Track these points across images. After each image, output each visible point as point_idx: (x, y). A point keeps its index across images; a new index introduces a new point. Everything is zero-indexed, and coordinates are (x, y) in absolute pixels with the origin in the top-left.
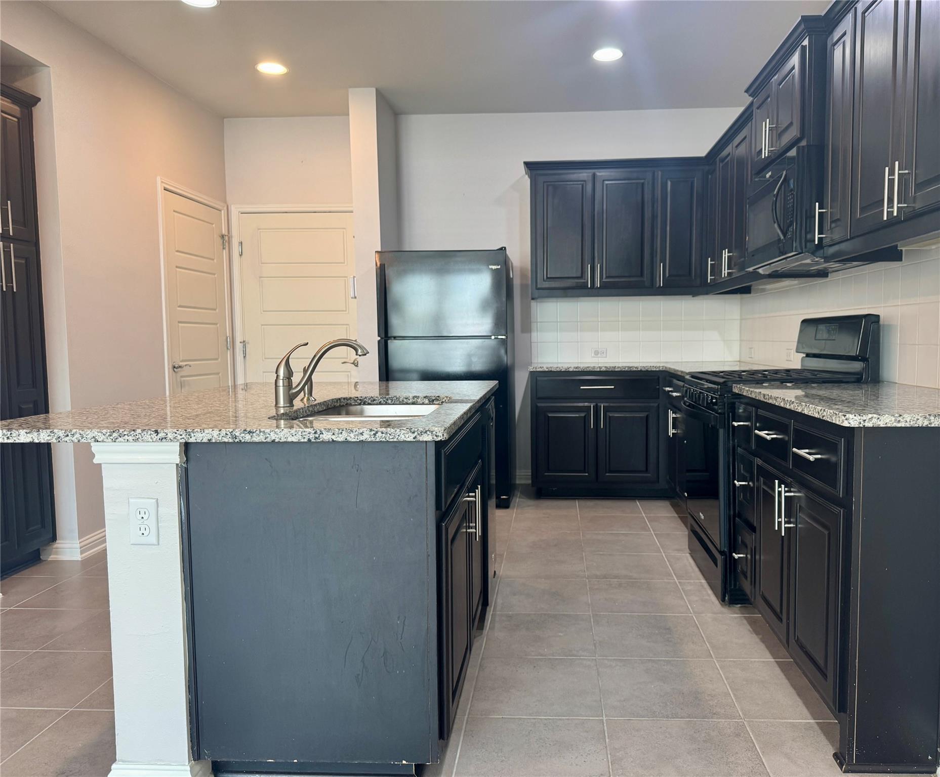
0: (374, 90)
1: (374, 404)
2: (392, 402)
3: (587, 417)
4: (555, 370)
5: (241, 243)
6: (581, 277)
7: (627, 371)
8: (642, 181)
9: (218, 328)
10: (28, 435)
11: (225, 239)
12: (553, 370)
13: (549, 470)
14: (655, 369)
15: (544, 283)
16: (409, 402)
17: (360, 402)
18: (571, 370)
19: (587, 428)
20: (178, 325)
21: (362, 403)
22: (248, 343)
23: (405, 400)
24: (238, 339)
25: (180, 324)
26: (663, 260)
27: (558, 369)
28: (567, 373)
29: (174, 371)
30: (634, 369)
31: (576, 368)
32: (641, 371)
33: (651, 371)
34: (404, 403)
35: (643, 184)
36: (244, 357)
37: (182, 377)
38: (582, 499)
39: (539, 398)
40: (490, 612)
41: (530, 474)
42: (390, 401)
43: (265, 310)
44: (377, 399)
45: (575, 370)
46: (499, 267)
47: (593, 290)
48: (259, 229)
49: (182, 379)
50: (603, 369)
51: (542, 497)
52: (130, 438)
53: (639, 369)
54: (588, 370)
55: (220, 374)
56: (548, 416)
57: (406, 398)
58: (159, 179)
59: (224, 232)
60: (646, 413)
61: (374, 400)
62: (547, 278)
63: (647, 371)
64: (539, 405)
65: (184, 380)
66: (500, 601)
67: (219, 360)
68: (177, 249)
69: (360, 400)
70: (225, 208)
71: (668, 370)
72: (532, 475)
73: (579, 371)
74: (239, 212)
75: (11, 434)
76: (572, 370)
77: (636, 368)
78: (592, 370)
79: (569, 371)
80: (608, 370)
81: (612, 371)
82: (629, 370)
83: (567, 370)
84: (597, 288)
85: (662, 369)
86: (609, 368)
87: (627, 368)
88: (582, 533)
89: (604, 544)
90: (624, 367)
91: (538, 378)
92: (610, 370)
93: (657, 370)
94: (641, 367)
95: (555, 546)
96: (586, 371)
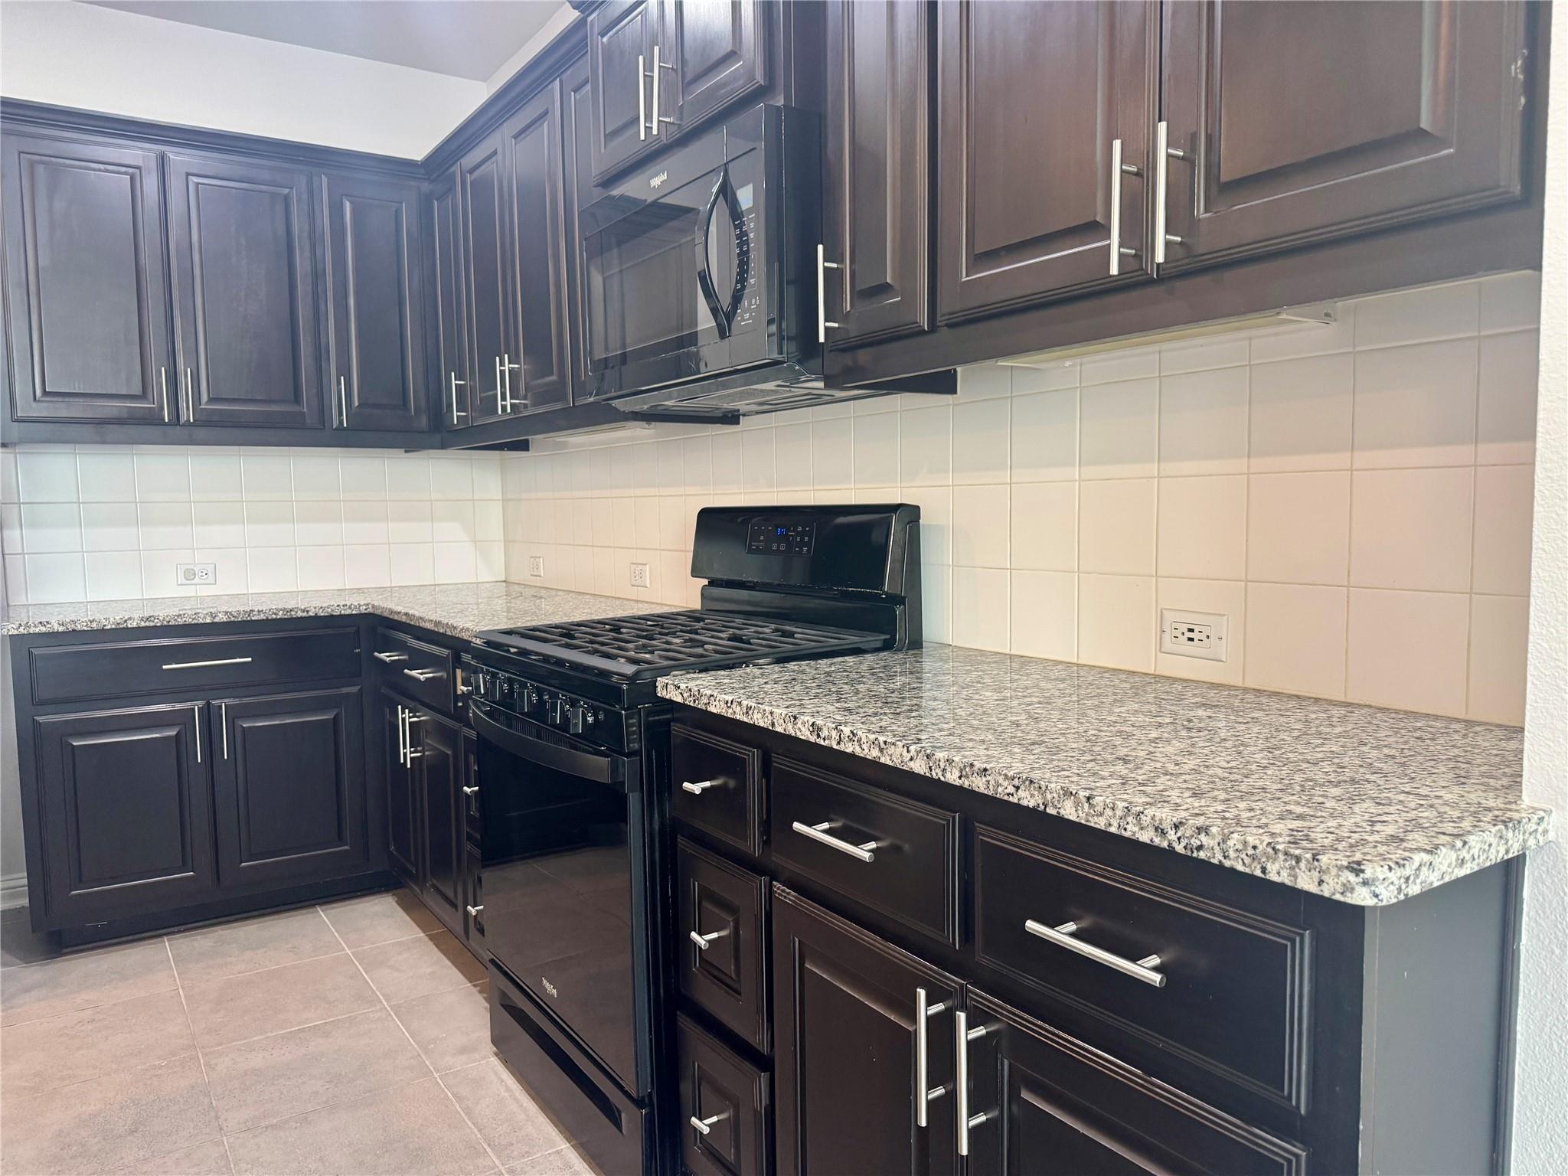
3: (183, 737)
4: (85, 628)
6: (144, 396)
7: (280, 619)
8: (286, 191)
12: (79, 628)
13: (81, 882)
14: (348, 612)
15: (34, 405)
18: (132, 624)
19: (185, 764)
26: (344, 370)
27: (94, 625)
28: (122, 632)
30: (300, 614)
31: (148, 619)
32: (316, 617)
33: (341, 616)
35: (287, 199)
38: (179, 932)
39: (43, 703)
41: (25, 881)
45: (143, 624)
47: (178, 427)
50: (222, 618)
51: (65, 951)
53: (311, 614)
54: (181, 621)
56: (72, 747)
60: (332, 713)
62: (45, 393)
63: (332, 616)
64: (40, 719)
71: (378, 612)
72: (30, 885)
73: (155, 626)
76: (135, 625)
77: (303, 611)
79: (127, 628)
80: (233, 619)
81: (244, 621)
82: (286, 617)
83: (121, 626)
84: (188, 424)
85: (366, 609)
86: (235, 614)
87: (281, 612)
88: (205, 1055)
89: (276, 1082)
90: (275, 611)
91: (35, 651)
92: (240, 619)
93: (354, 612)
94: (315, 608)
95: (133, 1132)
96: (175, 626)
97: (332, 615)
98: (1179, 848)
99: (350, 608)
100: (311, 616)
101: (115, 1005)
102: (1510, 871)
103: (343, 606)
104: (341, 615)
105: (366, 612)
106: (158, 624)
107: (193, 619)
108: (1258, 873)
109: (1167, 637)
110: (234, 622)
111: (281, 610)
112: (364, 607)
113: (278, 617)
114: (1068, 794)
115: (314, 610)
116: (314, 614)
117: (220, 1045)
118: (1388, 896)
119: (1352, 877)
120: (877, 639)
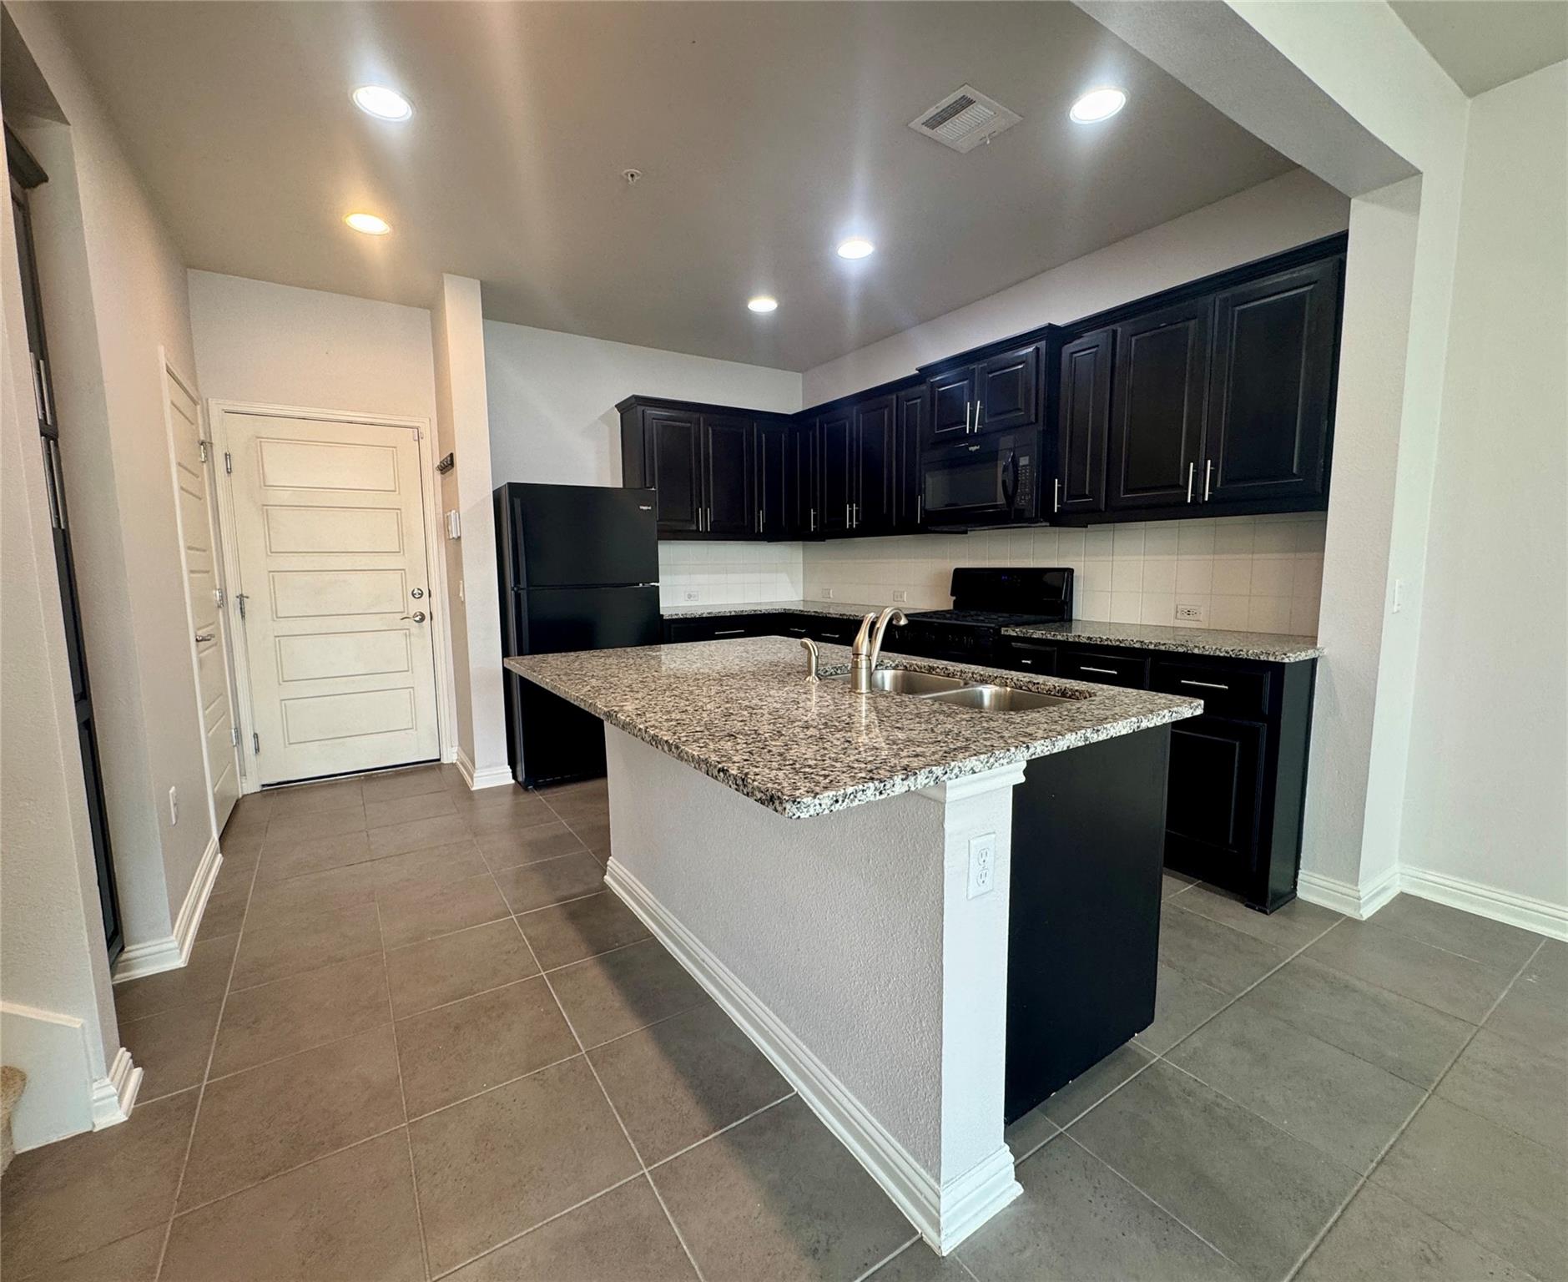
0: (479, 282)
5: (230, 455)
6: (691, 520)
8: (741, 430)
9: (210, 576)
10: (904, 782)
11: (206, 448)
22: (247, 597)
24: (232, 592)
29: (197, 645)
35: (742, 433)
36: (243, 617)
46: (650, 508)
48: (258, 438)
52: (1005, 761)
58: (161, 352)
59: (203, 437)
70: (204, 403)
74: (224, 411)
75: (885, 785)
98: (1233, 656)
102: (1314, 661)
108: (1257, 658)
109: (1178, 614)
114: (1196, 647)
118: (1292, 660)
119: (1283, 656)
120: (1056, 618)
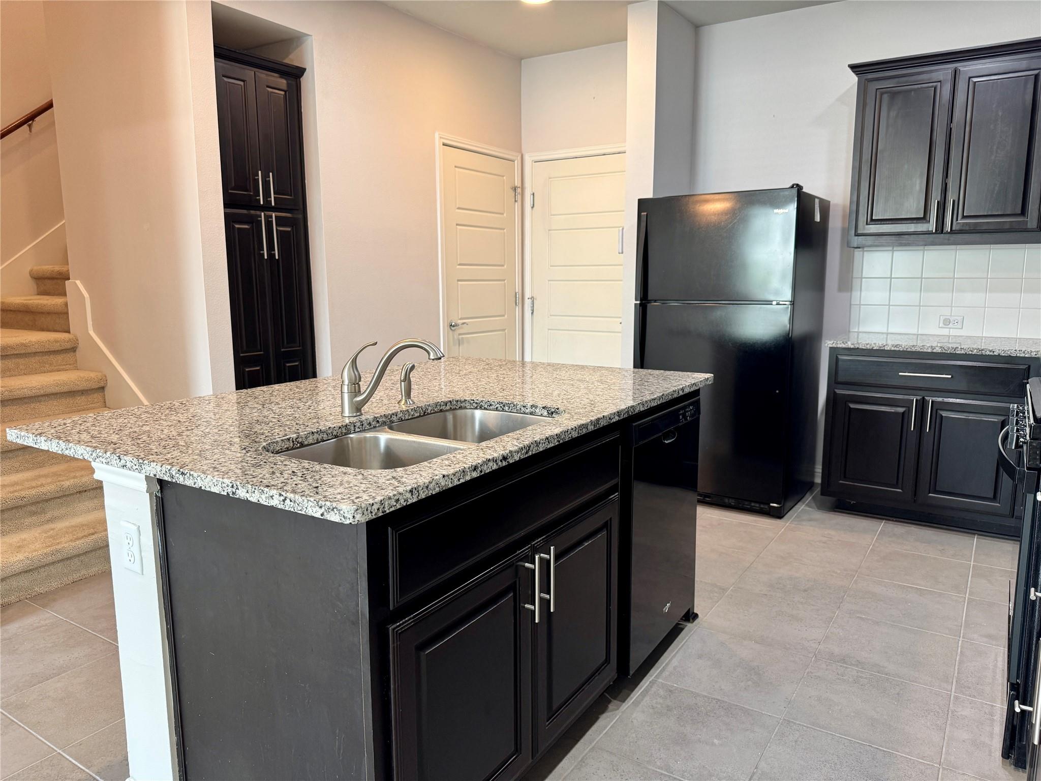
1: (490, 410)
2: (509, 409)
3: (906, 416)
4: (863, 348)
5: (533, 194)
6: (925, 218)
7: (974, 354)
9: (505, 283)
11: (518, 191)
12: (861, 347)
13: (845, 478)
14: (1022, 355)
15: (867, 227)
16: (527, 411)
17: (476, 405)
18: (887, 348)
19: (905, 430)
20: (458, 284)
21: (479, 407)
22: (536, 299)
23: (522, 408)
24: (528, 294)
25: (459, 283)
27: (868, 347)
28: (882, 352)
29: (451, 329)
30: (988, 353)
31: (896, 346)
32: (999, 356)
34: (522, 412)
36: (532, 313)
37: (460, 334)
39: (838, 383)
40: (652, 676)
42: (506, 408)
43: (552, 265)
44: (493, 403)
45: (893, 349)
47: (942, 235)
48: (550, 178)
49: (461, 336)
50: (938, 350)
51: (837, 510)
53: (995, 353)
54: (913, 349)
55: (506, 331)
56: (850, 408)
57: (524, 407)
58: (437, 136)
59: (517, 183)
60: (1002, 418)
61: (491, 405)
62: (872, 220)
64: (838, 391)
65: (462, 338)
66: (675, 662)
67: (506, 316)
68: (457, 206)
69: (477, 403)
70: (519, 158)
73: (899, 351)
74: (532, 161)
76: (889, 349)
78: (919, 350)
79: (884, 350)
80: (944, 351)
81: (951, 353)
82: (978, 354)
83: (882, 349)
84: (947, 233)
85: (1036, 355)
86: (946, 349)
87: (976, 350)
88: (858, 576)
89: (878, 602)
90: (972, 349)
91: (840, 357)
92: (948, 352)
93: (1026, 356)
94: (999, 350)
95: (805, 591)
96: (910, 351)
97: (1010, 356)
99: (1024, 352)
100: (995, 355)
101: (839, 540)
103: (1019, 351)
104: (1016, 356)
105: (1036, 356)
106: (901, 350)
107: (921, 349)
110: (945, 353)
111: (976, 349)
112: (1035, 353)
113: (973, 353)
115: (998, 351)
116: (997, 354)
117: (868, 576)
